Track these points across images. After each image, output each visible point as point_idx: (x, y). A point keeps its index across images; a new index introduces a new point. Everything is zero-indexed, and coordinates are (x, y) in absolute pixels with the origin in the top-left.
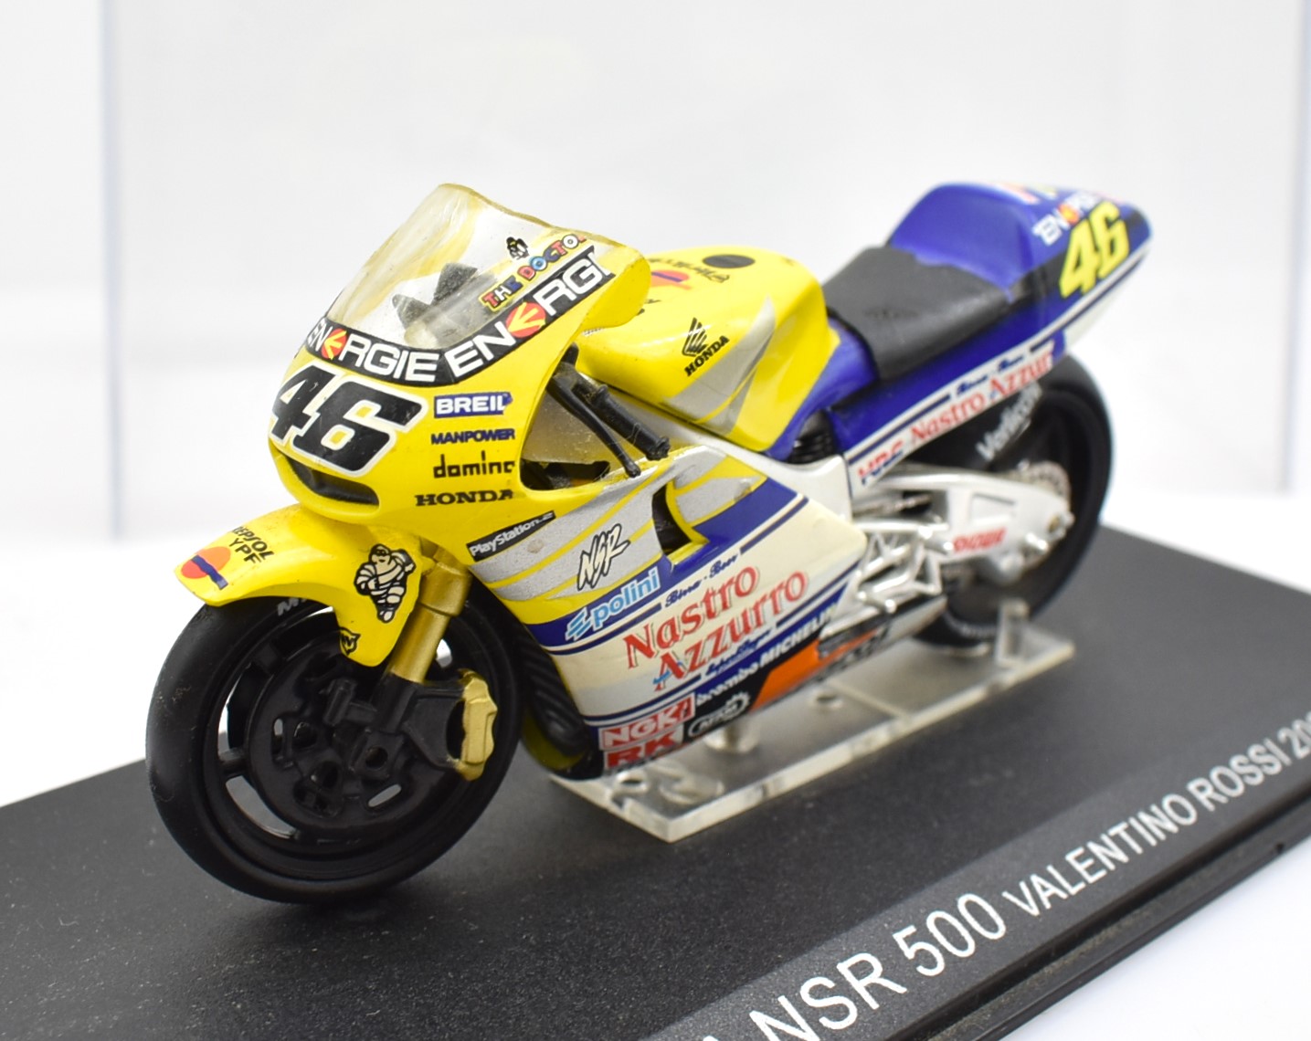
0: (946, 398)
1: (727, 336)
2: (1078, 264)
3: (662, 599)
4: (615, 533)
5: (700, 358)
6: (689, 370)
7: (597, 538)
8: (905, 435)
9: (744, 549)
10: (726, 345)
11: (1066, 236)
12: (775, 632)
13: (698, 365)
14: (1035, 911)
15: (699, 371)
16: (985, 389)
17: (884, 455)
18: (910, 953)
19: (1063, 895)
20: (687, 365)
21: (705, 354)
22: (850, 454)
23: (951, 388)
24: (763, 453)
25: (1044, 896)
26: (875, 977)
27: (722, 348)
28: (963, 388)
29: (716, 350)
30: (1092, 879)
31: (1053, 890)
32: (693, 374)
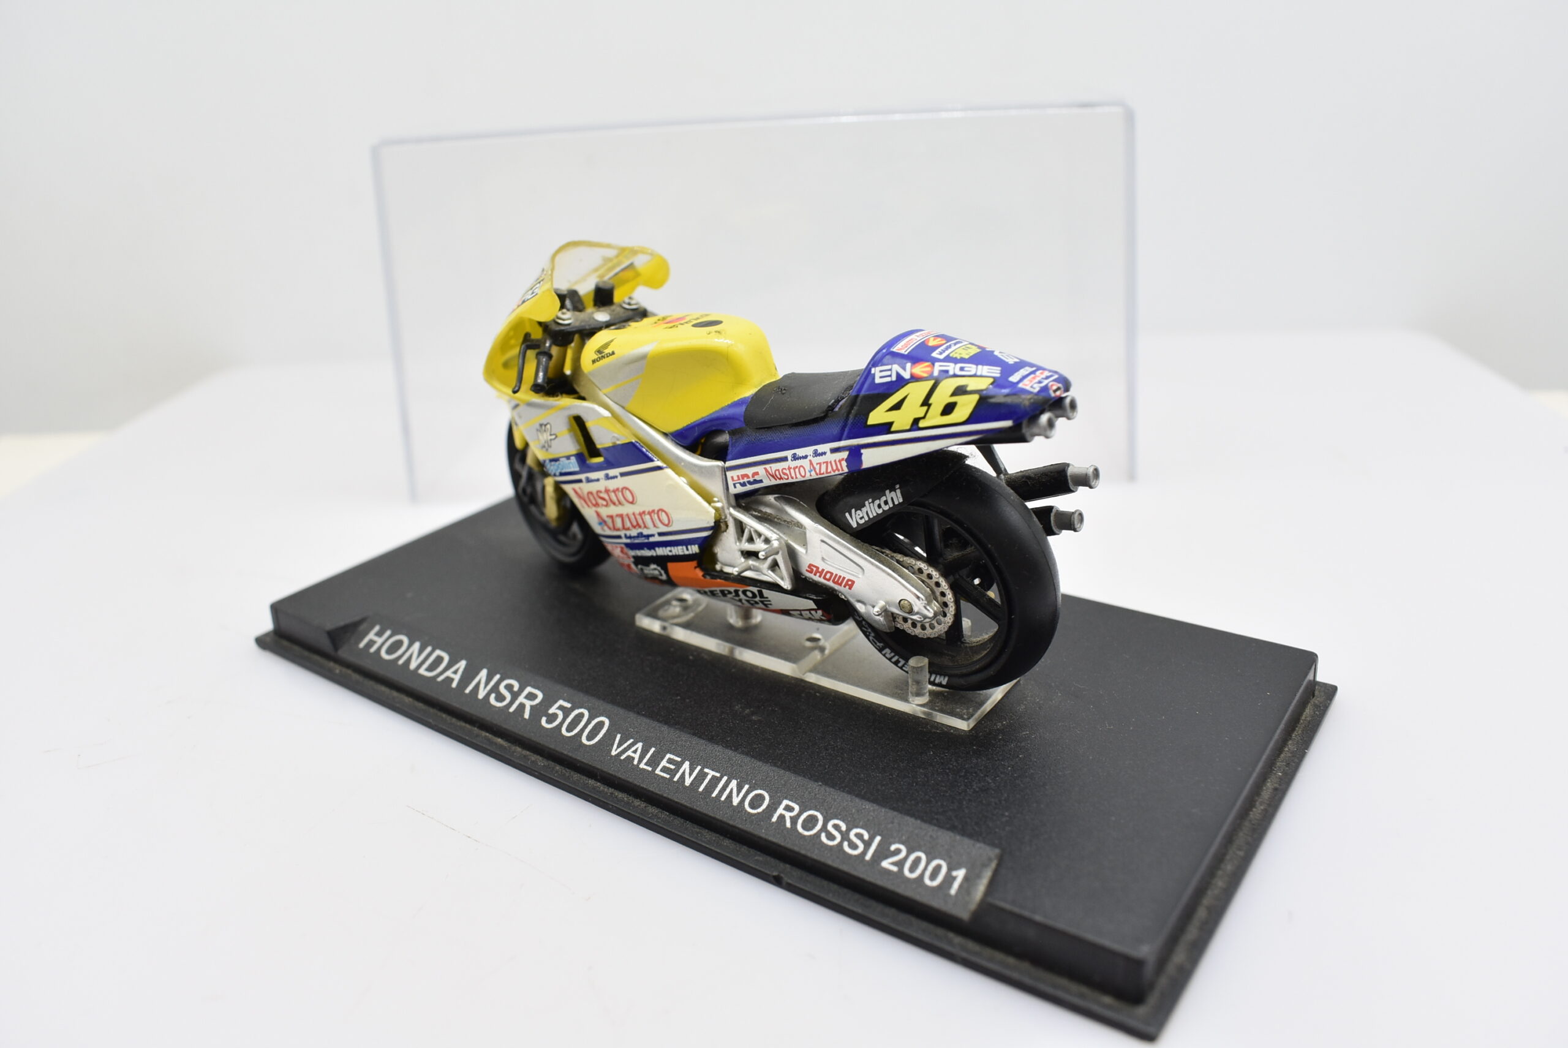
0: (785, 459)
1: (616, 352)
2: (897, 407)
3: (582, 476)
4: (548, 426)
5: (599, 358)
6: (594, 362)
7: (541, 425)
8: (760, 469)
9: (623, 475)
10: (613, 356)
11: (900, 382)
12: (657, 539)
13: (598, 361)
14: (614, 753)
15: (597, 364)
16: (805, 463)
17: (747, 476)
18: (552, 711)
19: (636, 762)
20: (593, 359)
21: (602, 356)
22: (729, 464)
23: (789, 453)
24: (665, 435)
25: (629, 753)
26: (528, 704)
27: (611, 357)
28: (795, 458)
29: (607, 357)
30: (658, 771)
31: (637, 756)
32: (595, 364)
